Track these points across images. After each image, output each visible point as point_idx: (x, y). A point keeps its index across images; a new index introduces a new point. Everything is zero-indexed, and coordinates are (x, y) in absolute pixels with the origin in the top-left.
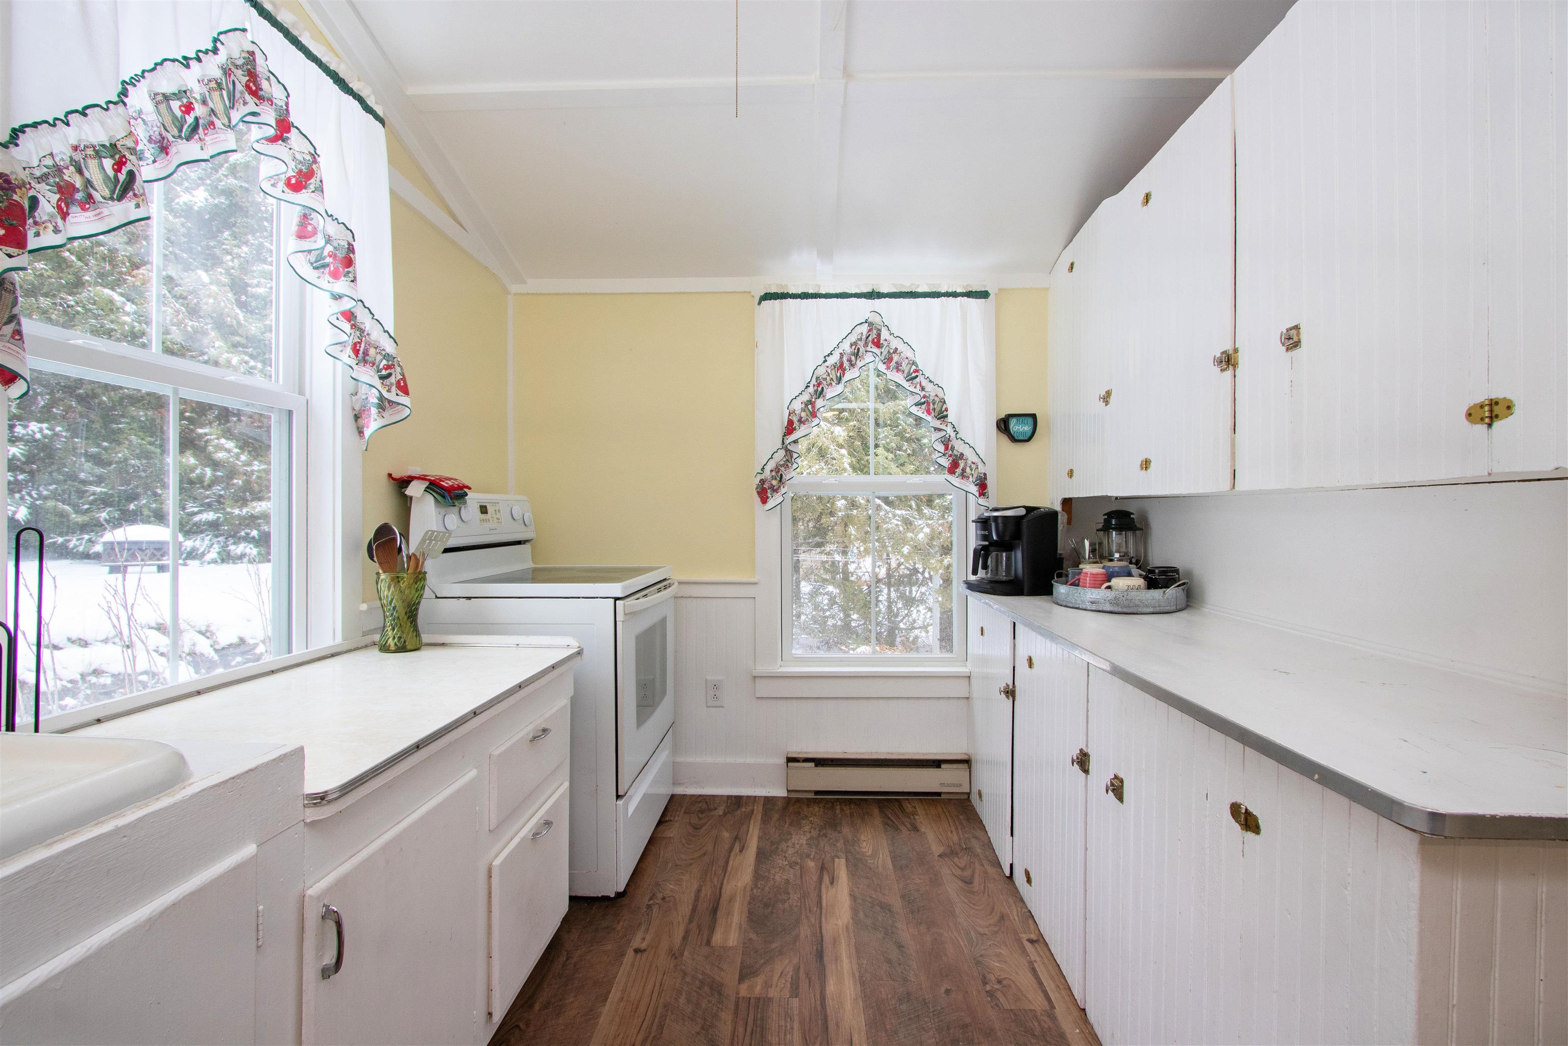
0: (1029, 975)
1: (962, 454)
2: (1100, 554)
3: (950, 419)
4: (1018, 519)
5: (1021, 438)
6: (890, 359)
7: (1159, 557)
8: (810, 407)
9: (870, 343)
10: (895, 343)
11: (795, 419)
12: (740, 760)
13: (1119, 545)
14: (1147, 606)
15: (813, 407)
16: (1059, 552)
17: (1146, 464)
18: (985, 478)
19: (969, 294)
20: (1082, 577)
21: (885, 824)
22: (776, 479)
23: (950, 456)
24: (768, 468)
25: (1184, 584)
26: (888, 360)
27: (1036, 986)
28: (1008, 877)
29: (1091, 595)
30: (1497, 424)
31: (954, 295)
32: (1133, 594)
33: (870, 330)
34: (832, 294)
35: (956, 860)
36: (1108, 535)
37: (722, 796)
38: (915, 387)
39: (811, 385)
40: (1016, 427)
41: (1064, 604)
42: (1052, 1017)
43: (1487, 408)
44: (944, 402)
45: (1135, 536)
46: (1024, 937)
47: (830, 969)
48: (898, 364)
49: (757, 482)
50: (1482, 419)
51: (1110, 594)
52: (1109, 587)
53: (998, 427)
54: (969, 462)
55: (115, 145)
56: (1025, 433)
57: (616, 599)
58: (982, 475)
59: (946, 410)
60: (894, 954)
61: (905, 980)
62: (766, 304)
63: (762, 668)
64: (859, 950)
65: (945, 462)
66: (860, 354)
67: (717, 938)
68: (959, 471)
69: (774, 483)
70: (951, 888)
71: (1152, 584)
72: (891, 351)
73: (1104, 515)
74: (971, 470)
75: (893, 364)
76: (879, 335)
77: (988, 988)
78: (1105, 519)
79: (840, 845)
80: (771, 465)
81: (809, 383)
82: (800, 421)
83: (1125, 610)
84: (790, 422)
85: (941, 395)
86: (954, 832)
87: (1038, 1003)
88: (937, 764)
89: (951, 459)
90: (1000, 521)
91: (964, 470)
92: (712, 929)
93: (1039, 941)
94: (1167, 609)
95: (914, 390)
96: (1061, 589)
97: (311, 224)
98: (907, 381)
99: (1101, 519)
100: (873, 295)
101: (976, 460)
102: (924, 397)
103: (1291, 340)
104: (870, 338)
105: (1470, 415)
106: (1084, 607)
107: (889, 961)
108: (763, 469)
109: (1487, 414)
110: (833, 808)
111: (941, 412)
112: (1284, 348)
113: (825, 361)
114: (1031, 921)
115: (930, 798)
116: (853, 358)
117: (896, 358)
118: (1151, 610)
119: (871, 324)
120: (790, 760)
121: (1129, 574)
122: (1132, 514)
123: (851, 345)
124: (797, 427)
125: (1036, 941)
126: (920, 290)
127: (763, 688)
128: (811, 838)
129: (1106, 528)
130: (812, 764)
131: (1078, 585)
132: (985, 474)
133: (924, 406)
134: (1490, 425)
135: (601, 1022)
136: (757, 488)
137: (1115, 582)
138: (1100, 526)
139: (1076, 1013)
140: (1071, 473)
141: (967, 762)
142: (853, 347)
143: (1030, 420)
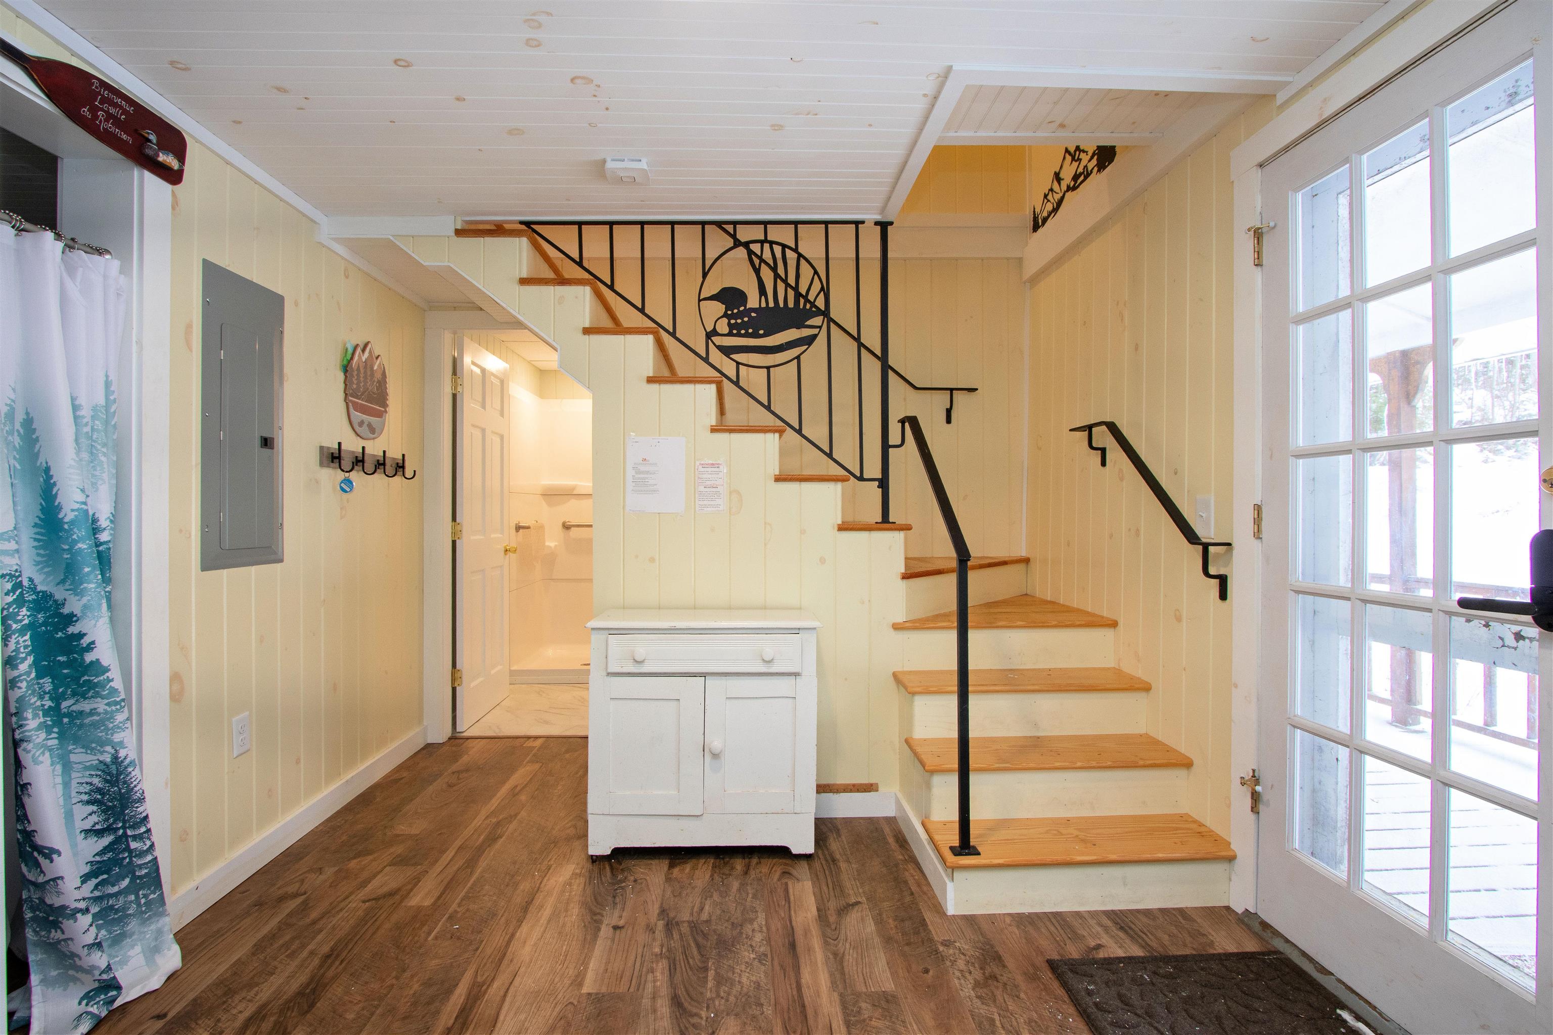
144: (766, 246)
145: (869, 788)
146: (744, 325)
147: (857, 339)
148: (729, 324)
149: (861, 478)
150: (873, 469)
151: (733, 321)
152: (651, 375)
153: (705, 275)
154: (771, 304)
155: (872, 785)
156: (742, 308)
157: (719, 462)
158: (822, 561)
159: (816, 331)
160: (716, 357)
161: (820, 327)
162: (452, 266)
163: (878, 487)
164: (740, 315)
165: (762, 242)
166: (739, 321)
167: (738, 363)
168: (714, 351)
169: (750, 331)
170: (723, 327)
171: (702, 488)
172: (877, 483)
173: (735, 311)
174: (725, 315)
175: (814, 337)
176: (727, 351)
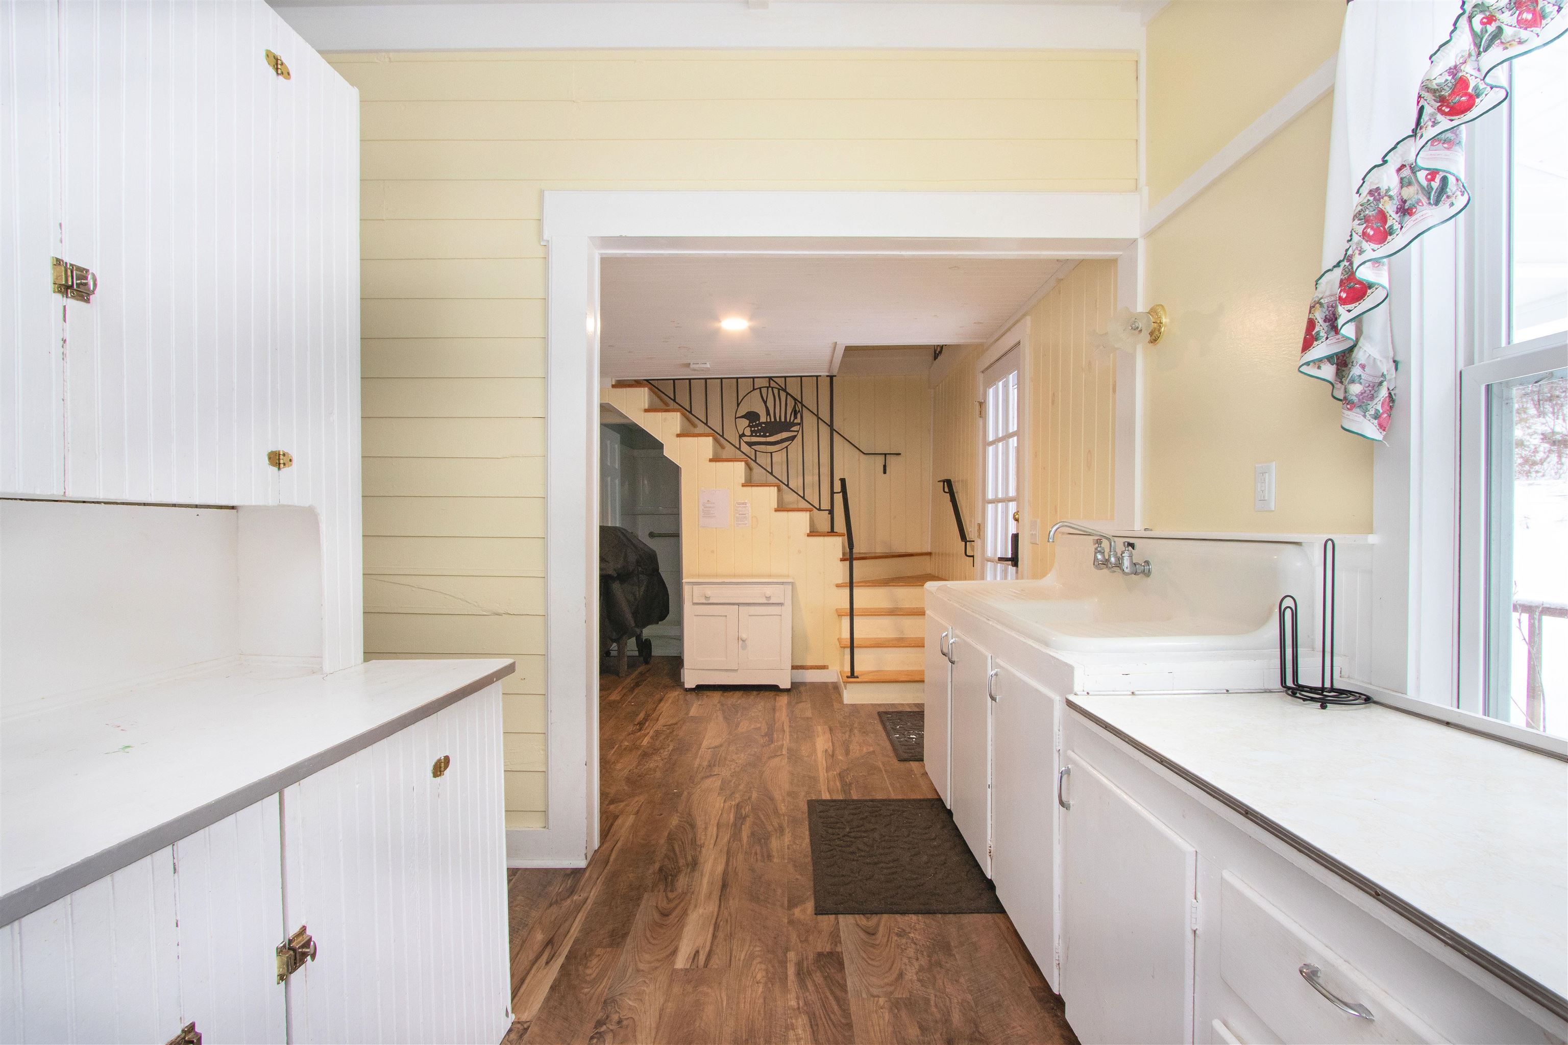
144: (770, 389)
145: (824, 667)
146: (759, 431)
147: (817, 416)
148: (751, 430)
149: (819, 510)
150: (826, 505)
151: (753, 429)
152: (711, 457)
153: (738, 405)
154: (773, 420)
155: (825, 666)
156: (758, 422)
157: (746, 501)
158: (799, 552)
159: (795, 433)
160: (745, 448)
161: (798, 431)
162: (610, 403)
163: (829, 514)
164: (757, 426)
165: (768, 388)
166: (756, 429)
167: (756, 451)
168: (743, 444)
169: (762, 434)
170: (748, 432)
171: (738, 515)
172: (828, 512)
173: (754, 424)
174: (749, 426)
175: (795, 436)
176: (750, 444)
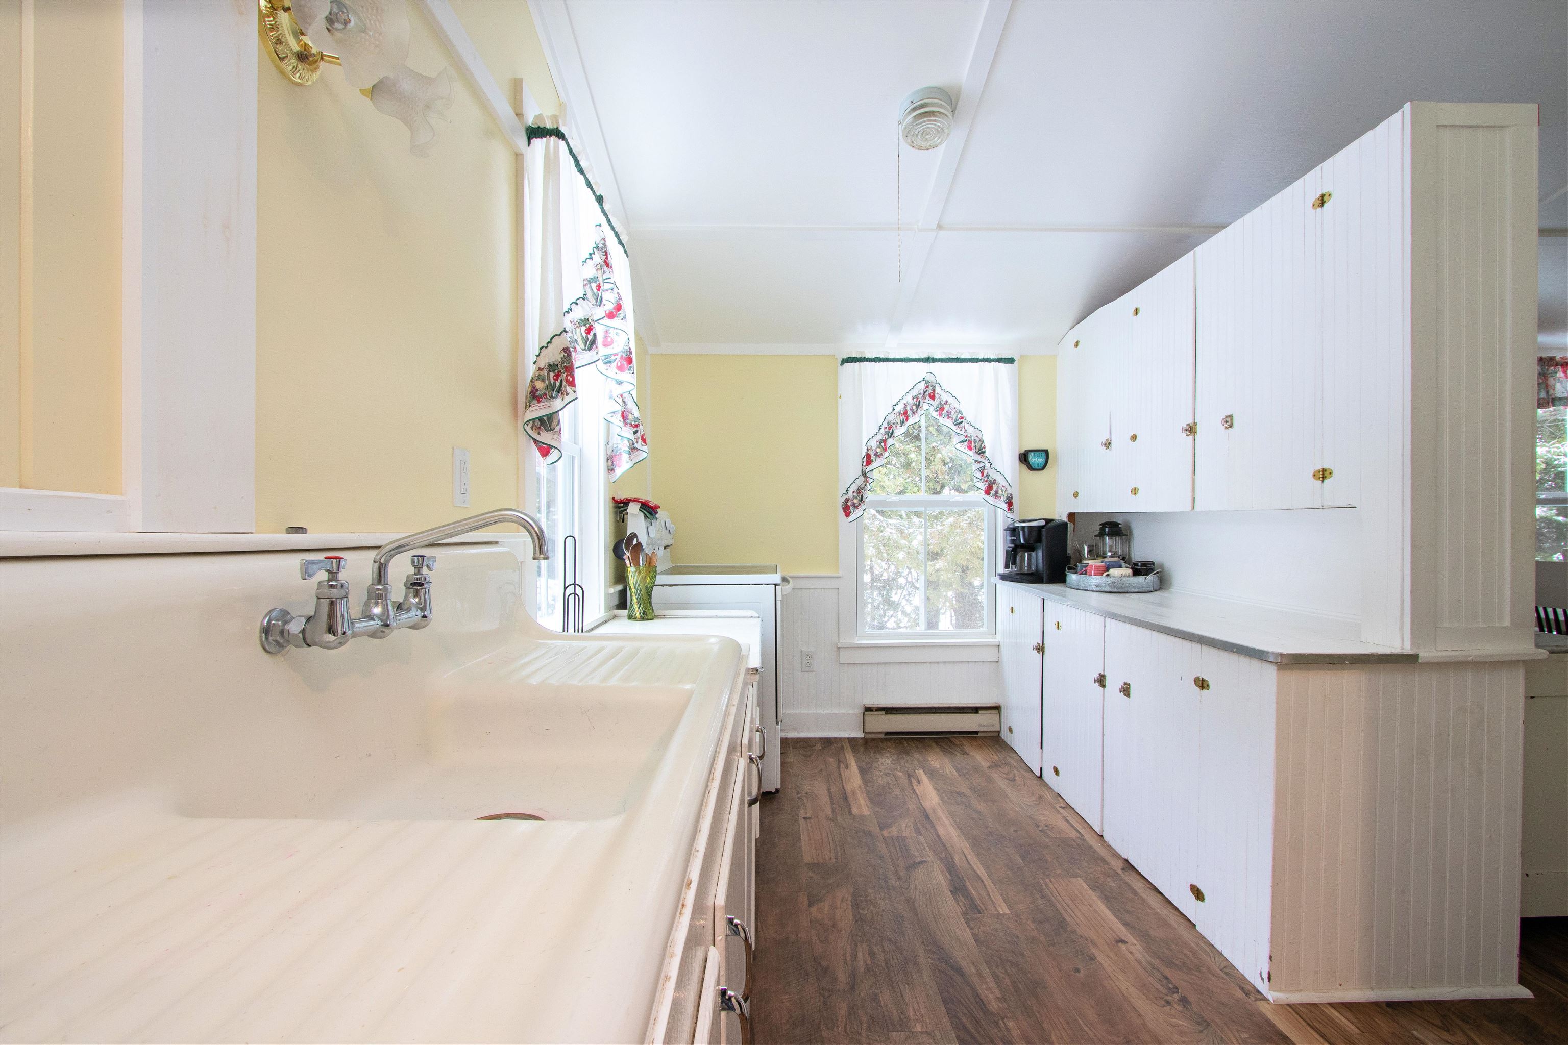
0: (1065, 823)
1: (995, 480)
2: (1095, 553)
3: (987, 454)
4: (1040, 528)
5: (1037, 468)
6: (942, 409)
7: (1139, 554)
8: (883, 444)
9: (928, 397)
10: (945, 397)
11: (872, 453)
12: (827, 711)
13: (1111, 547)
14: (1134, 587)
15: (885, 445)
16: (1068, 552)
17: (1135, 491)
18: (1012, 498)
19: (1000, 360)
20: (1088, 569)
21: (943, 751)
22: (856, 498)
23: (986, 481)
24: (851, 491)
25: (1158, 573)
26: (941, 409)
27: (1069, 827)
28: (1039, 777)
29: (1094, 580)
30: (1326, 481)
31: (989, 360)
32: (1125, 579)
33: (927, 387)
34: (898, 359)
35: (1000, 769)
36: (1103, 540)
37: (815, 738)
38: (961, 430)
39: (883, 428)
40: (1033, 459)
41: (1076, 587)
42: (1084, 840)
43: (1321, 473)
44: (983, 442)
45: (1122, 539)
46: (1057, 806)
47: (936, 823)
48: (949, 413)
49: (843, 501)
50: (1319, 478)
51: (1109, 580)
52: (1108, 575)
53: (1020, 460)
54: (1001, 486)
55: (588, 319)
56: (1039, 464)
57: (776, 585)
58: (1009, 495)
59: (984, 447)
60: (975, 816)
61: (987, 827)
62: (848, 366)
63: (844, 641)
64: (952, 815)
65: (983, 486)
66: (921, 405)
67: (855, 811)
68: (993, 492)
69: (855, 501)
70: (1002, 784)
71: (1136, 573)
72: (943, 403)
73: (1100, 525)
74: (1002, 492)
75: (944, 413)
76: (934, 391)
77: (1040, 829)
78: (1100, 528)
79: (916, 763)
80: (854, 488)
81: (881, 426)
82: (876, 455)
83: (1119, 590)
84: (868, 456)
85: (980, 436)
86: (995, 755)
87: (1073, 834)
88: (976, 710)
89: (987, 483)
90: (1026, 529)
91: (996, 492)
92: (850, 808)
93: (1068, 806)
94: (1147, 589)
95: (961, 432)
96: (1072, 577)
97: (609, 337)
98: (955, 425)
99: (1098, 527)
100: (928, 360)
101: (1006, 484)
102: (966, 436)
103: (1229, 422)
104: (927, 393)
105: (1314, 475)
106: (1091, 589)
107: (973, 819)
108: (847, 490)
109: (1321, 476)
110: (901, 743)
111: (980, 449)
112: (1224, 427)
113: (894, 410)
114: (1059, 798)
115: (972, 735)
116: (914, 407)
117: (947, 408)
118: (1137, 590)
119: (927, 382)
120: (868, 709)
121: (1120, 567)
122: (1120, 524)
123: (913, 398)
124: (874, 460)
125: (1066, 807)
126: (963, 356)
127: (845, 657)
128: (893, 760)
129: (1102, 534)
130: (884, 712)
131: (1086, 574)
132: (1011, 495)
133: (965, 444)
134: (1323, 481)
135: (803, 850)
136: (842, 506)
137: (1112, 571)
138: (1097, 533)
139: (1097, 837)
140: (1076, 495)
141: (997, 708)
142: (915, 399)
143: (1043, 454)
